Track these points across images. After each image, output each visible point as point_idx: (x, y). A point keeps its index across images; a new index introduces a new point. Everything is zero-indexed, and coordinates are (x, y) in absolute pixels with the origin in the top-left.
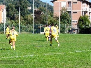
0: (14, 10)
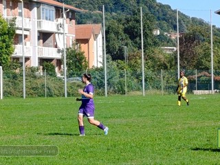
0: (120, 37)
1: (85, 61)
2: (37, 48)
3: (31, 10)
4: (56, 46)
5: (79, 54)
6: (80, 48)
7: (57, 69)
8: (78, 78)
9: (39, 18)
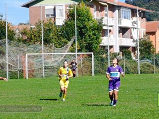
1: (153, 48)
2: (118, 40)
3: (113, 12)
4: (132, 38)
5: (148, 43)
6: (149, 38)
7: (132, 54)
8: (148, 60)
9: (119, 17)
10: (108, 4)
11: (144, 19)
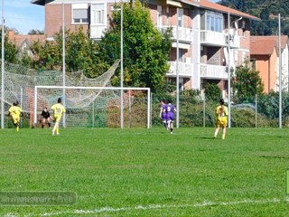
1: (260, 83)
2: (199, 66)
3: (192, 18)
4: (224, 64)
5: (253, 75)
6: (254, 66)
7: (224, 92)
8: (249, 105)
9: (203, 28)
10: (182, 3)
11: (248, 32)
